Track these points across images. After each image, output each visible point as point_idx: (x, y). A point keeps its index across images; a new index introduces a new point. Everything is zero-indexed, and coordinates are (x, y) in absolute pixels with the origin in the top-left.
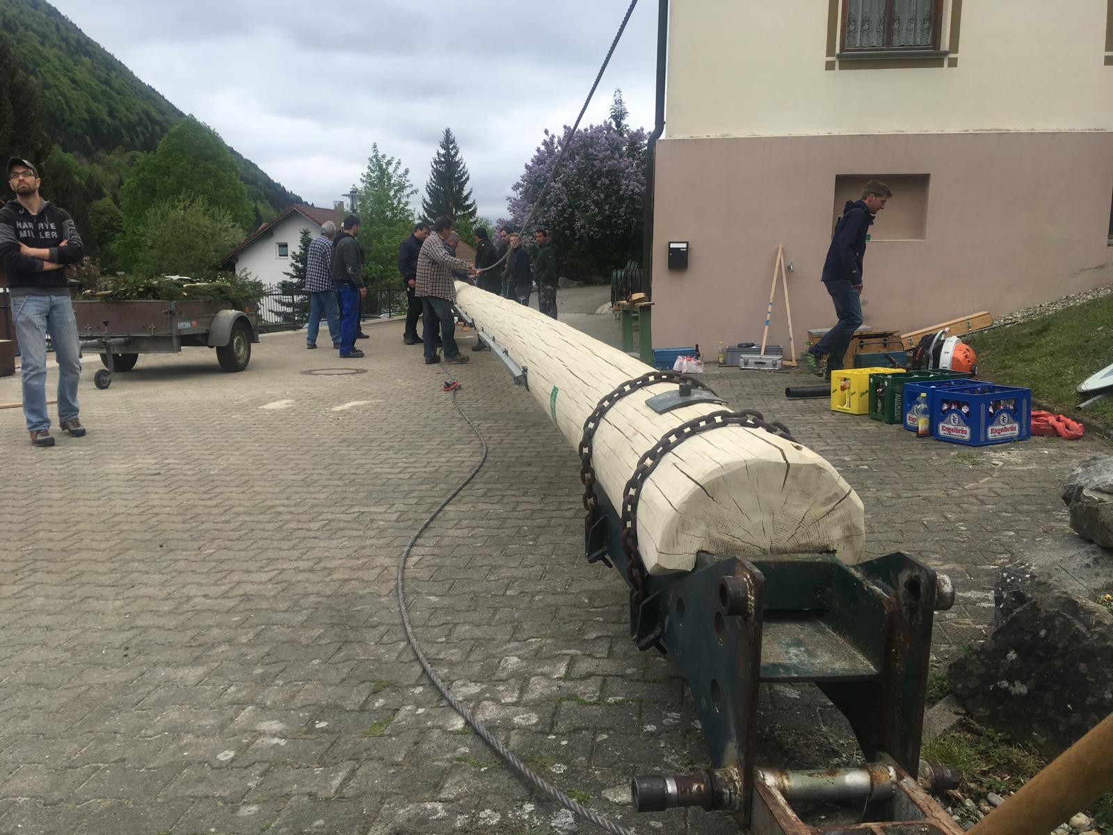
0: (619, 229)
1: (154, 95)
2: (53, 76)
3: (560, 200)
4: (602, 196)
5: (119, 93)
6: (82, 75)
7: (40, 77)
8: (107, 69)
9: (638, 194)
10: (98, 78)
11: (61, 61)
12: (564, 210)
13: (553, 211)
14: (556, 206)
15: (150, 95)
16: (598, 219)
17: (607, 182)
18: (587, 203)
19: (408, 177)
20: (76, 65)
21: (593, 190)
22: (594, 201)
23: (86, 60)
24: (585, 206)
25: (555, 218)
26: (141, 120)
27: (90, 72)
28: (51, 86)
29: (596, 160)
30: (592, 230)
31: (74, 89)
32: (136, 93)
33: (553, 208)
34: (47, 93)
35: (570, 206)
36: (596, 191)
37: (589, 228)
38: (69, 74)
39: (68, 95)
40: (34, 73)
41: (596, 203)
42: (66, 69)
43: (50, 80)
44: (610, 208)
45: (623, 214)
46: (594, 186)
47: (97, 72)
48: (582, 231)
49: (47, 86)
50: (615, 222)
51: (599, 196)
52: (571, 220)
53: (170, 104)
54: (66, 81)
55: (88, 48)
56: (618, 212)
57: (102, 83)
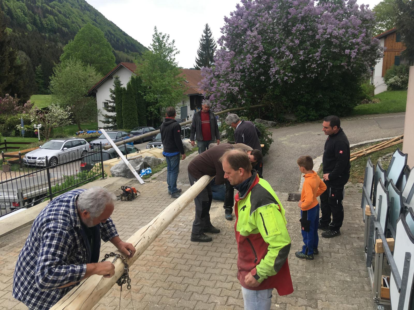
0: (312, 73)
1: (112, 25)
2: (75, 19)
3: (256, 48)
4: (297, 42)
5: (99, 24)
6: (86, 18)
7: (71, 19)
8: (95, 15)
9: (336, 37)
10: (92, 19)
11: (78, 13)
12: (259, 57)
13: (249, 58)
14: (252, 54)
15: (111, 24)
16: (293, 64)
17: (303, 27)
18: (282, 49)
19: (175, 44)
20: (84, 14)
21: (287, 37)
22: (288, 47)
23: (88, 12)
24: (279, 53)
25: (251, 65)
26: (106, 33)
27: (89, 16)
28: (74, 22)
29: (291, 7)
30: (286, 76)
31: (83, 23)
32: (105, 24)
33: (249, 55)
34: (73, 25)
35: (265, 53)
36: (290, 38)
37: (284, 73)
38: (81, 18)
39: (81, 25)
40: (68, 18)
41: (291, 49)
42: (80, 16)
43: (74, 20)
44: (304, 53)
45: (318, 59)
46: (288, 33)
47: (92, 16)
48: (277, 76)
49: (73, 22)
50: (310, 66)
51: (294, 42)
52: (267, 66)
53: (118, 27)
54: (80, 20)
55: (89, 8)
56: (313, 56)
57: (93, 20)
